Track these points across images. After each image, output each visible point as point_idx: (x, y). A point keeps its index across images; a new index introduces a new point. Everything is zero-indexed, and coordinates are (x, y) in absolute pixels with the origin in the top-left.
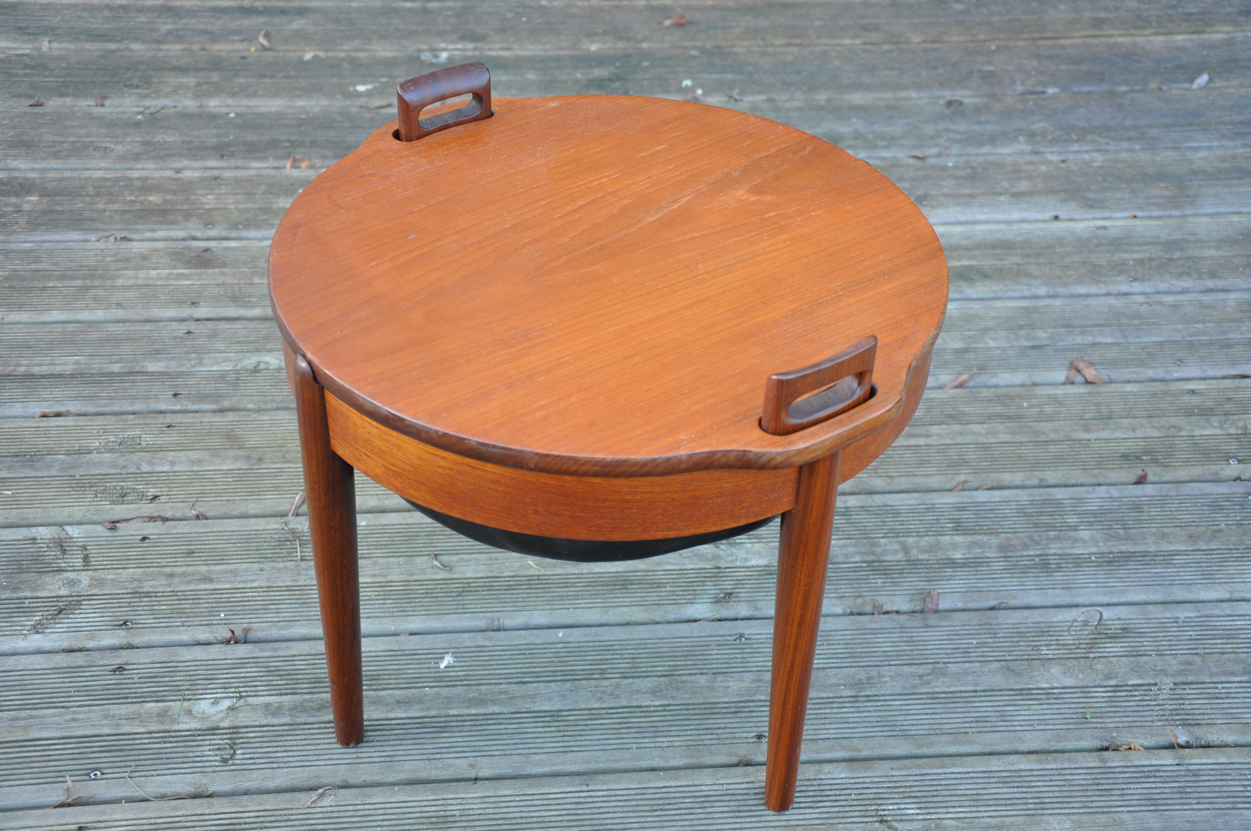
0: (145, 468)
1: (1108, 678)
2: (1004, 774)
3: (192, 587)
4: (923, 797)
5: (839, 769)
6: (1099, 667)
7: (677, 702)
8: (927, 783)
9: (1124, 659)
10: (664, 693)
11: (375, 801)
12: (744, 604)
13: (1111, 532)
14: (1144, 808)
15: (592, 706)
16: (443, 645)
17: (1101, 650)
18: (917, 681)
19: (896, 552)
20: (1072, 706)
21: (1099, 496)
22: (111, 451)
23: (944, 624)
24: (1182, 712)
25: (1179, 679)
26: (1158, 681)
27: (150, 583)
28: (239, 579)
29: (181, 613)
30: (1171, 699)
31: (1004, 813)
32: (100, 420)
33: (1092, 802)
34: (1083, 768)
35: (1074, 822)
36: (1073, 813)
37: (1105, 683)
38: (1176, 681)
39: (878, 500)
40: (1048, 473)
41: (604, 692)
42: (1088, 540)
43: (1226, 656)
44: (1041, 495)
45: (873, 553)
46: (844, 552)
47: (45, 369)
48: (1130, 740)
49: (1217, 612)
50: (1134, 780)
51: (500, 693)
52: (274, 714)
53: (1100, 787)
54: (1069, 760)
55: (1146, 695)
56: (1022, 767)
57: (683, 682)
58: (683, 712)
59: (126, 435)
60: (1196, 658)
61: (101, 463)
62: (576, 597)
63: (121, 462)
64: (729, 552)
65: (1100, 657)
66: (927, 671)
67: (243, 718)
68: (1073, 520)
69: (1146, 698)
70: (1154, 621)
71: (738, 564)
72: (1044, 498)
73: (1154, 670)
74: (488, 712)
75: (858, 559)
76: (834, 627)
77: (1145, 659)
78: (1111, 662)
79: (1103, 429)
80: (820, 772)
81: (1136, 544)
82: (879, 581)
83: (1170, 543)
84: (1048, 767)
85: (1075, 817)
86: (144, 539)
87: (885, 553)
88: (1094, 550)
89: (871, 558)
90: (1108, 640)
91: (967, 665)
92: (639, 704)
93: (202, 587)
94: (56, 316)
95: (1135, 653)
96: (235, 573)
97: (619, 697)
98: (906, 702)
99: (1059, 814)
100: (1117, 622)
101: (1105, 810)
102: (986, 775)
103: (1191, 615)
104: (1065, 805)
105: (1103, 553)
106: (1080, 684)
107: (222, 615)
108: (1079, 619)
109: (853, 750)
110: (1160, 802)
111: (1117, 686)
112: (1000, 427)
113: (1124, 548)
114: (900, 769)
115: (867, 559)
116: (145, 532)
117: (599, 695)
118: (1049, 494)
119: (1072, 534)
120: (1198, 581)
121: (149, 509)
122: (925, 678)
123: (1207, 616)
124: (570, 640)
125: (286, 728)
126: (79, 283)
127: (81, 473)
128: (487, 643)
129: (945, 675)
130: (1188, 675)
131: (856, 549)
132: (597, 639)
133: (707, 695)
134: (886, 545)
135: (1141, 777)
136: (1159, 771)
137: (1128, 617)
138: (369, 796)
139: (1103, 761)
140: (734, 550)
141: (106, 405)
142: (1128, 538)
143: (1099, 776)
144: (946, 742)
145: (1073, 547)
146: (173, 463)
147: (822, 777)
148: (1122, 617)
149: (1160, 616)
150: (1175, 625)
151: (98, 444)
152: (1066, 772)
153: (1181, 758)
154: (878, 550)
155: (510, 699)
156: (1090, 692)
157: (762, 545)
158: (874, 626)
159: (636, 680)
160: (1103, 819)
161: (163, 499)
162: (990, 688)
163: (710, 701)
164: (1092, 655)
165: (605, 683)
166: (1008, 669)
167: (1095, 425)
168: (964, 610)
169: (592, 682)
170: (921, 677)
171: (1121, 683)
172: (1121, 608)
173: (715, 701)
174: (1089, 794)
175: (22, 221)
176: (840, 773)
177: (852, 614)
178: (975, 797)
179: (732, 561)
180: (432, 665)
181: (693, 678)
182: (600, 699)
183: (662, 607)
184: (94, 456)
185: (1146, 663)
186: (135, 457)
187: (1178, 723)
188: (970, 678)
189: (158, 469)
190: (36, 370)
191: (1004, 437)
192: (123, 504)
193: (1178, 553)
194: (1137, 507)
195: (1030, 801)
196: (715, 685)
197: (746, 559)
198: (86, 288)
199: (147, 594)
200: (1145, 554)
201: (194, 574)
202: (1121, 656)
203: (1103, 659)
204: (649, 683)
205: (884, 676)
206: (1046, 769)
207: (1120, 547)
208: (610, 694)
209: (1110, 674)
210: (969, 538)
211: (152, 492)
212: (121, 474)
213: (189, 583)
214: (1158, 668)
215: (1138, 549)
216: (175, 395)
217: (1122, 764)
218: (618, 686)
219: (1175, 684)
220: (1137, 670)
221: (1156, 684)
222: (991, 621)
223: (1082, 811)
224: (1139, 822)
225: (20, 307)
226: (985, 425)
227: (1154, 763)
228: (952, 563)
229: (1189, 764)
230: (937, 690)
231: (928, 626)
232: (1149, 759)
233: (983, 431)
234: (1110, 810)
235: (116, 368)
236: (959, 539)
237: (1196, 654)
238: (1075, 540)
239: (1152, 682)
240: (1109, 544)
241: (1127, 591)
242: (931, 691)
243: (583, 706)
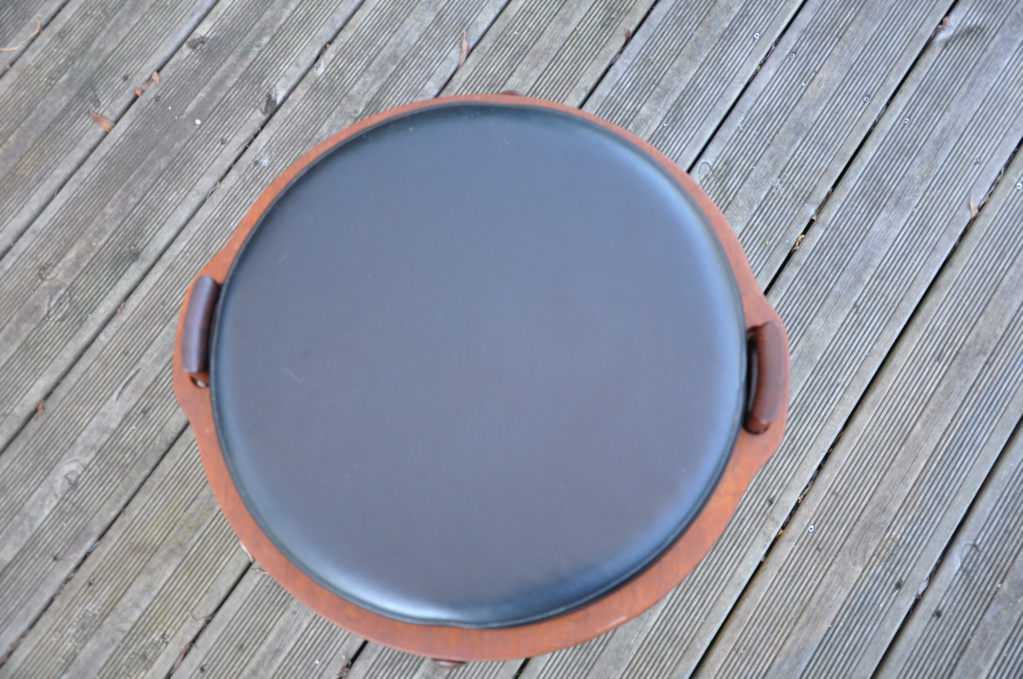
0: (126, 626)
1: (751, 207)
3: (276, 666)
6: (741, 203)
9: (745, 185)
13: (654, 95)
14: (838, 274)
17: (730, 190)
20: (755, 243)
21: (623, 72)
22: (86, 639)
24: (798, 193)
25: (778, 172)
26: (771, 184)
28: (293, 631)
30: (787, 189)
33: (817, 295)
34: (795, 279)
35: (823, 316)
36: (817, 312)
37: (753, 211)
38: (778, 174)
40: (583, 79)
42: (650, 113)
43: (781, 132)
44: (597, 103)
48: (796, 237)
49: (750, 104)
50: (820, 261)
53: (812, 282)
54: (787, 280)
55: (775, 199)
59: (75, 618)
60: (772, 148)
61: (95, 654)
63: (105, 640)
65: (735, 195)
68: (629, 105)
69: (777, 201)
70: (732, 141)
72: (600, 103)
73: (763, 178)
77: (753, 174)
78: (742, 194)
79: (573, 13)
81: (673, 92)
83: (686, 73)
84: (782, 295)
85: (820, 314)
86: (202, 670)
88: (660, 118)
90: (727, 179)
93: (280, 660)
95: (745, 175)
96: (284, 631)
99: (813, 319)
100: (718, 161)
101: (826, 294)
103: (742, 118)
104: (810, 310)
105: (666, 116)
106: (744, 225)
107: (317, 662)
108: (702, 178)
110: (840, 263)
111: (759, 207)
112: (523, 67)
113: (671, 102)
116: (196, 665)
118: (601, 97)
119: (638, 117)
120: (723, 90)
121: (173, 649)
123: (749, 112)
127: (95, 673)
130: (778, 165)
135: (820, 256)
136: (823, 244)
137: (719, 152)
139: (798, 264)
141: (27, 614)
142: (666, 91)
143: (805, 276)
145: (649, 127)
146: (136, 605)
148: (717, 155)
149: (731, 135)
150: (742, 134)
151: (70, 645)
152: (792, 289)
153: (824, 224)
156: (753, 225)
160: (830, 300)
161: (170, 633)
164: (730, 198)
167: (566, 13)
171: (759, 204)
172: (711, 148)
174: (812, 291)
184: (82, 655)
185: (756, 177)
186: (107, 626)
187: (802, 202)
189: (135, 618)
191: (535, 74)
192: (153, 663)
193: (696, 77)
194: (647, 62)
195: (796, 325)
200: (683, 94)
201: (264, 657)
202: (742, 184)
203: (738, 196)
206: (783, 297)
207: (669, 102)
209: (749, 202)
211: (156, 637)
212: (119, 647)
213: (270, 665)
214: (764, 174)
215: (677, 94)
216: (55, 558)
217: (806, 257)
219: (779, 177)
220: (757, 186)
221: (772, 187)
223: (819, 306)
224: (844, 285)
226: (515, 74)
227: (817, 240)
229: (829, 225)
232: (813, 240)
233: (519, 80)
234: (828, 291)
237: (769, 145)
238: (645, 120)
239: (770, 187)
240: (662, 106)
241: (701, 133)
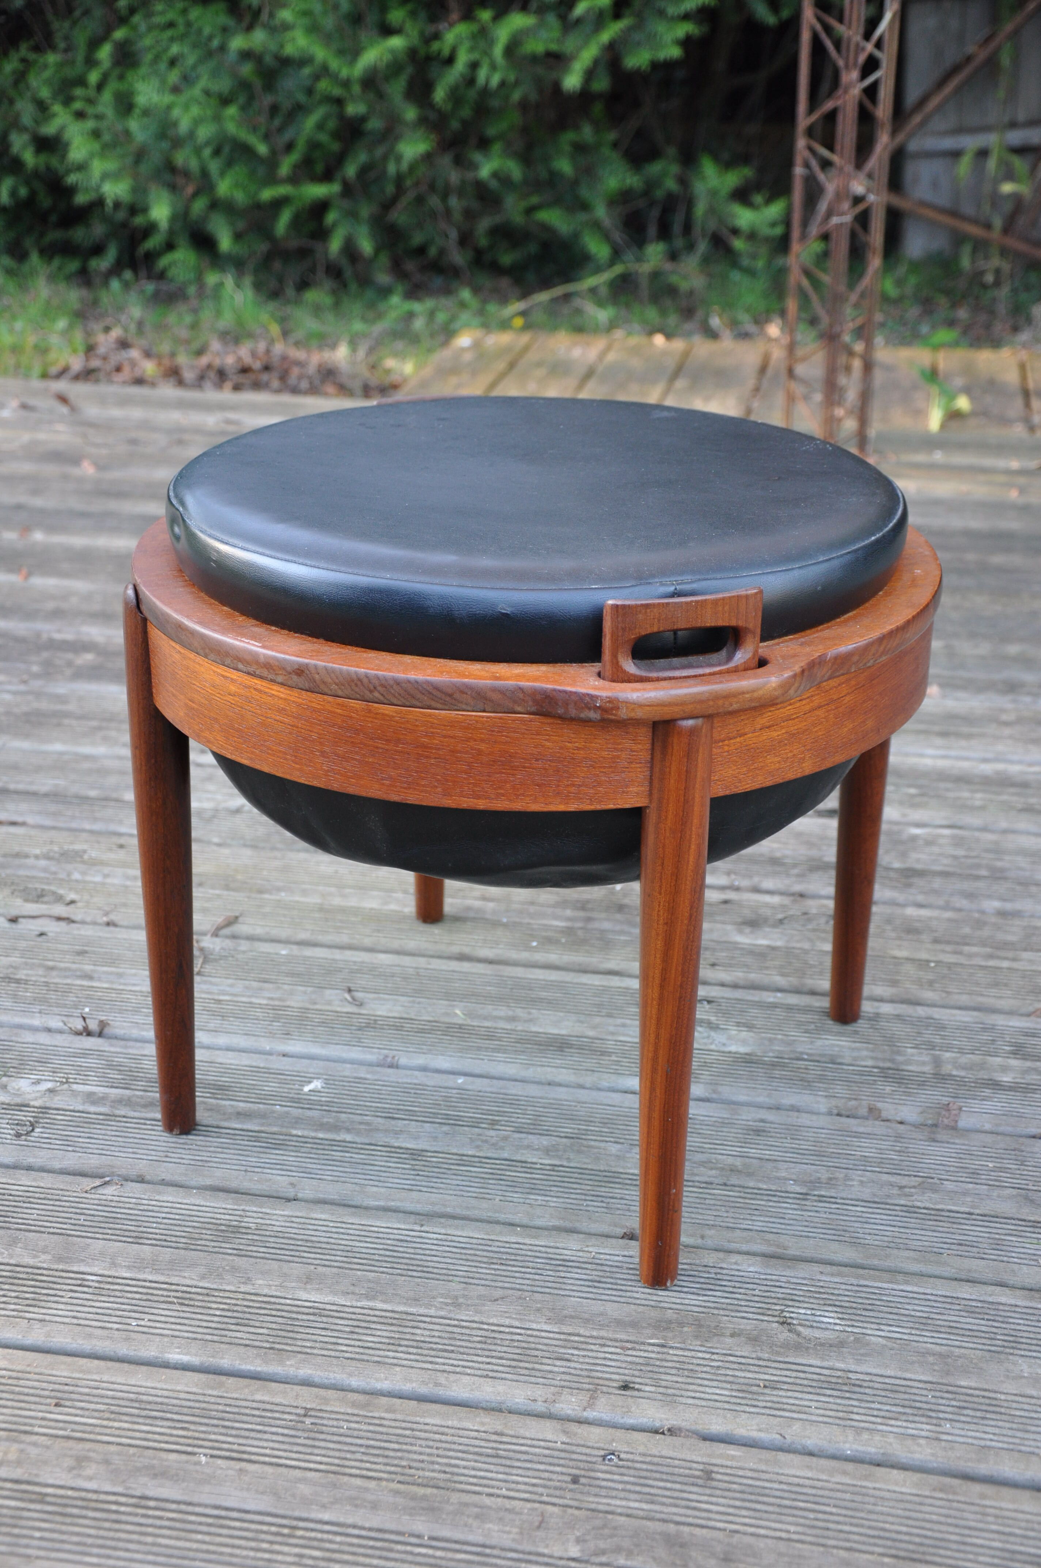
0: (76, 876)
2: (974, 1304)
3: (69, 981)
4: (851, 1308)
5: (750, 1262)
7: (572, 1165)
8: (863, 1295)
10: (560, 1153)
11: (165, 1199)
12: (702, 1086)
15: (465, 1153)
16: (317, 1071)
18: (895, 1191)
19: (924, 1063)
22: (49, 858)
23: (957, 1141)
27: (25, 972)
28: (122, 981)
29: (44, 1001)
31: (957, 1343)
32: (53, 833)
39: (921, 1011)
41: (486, 1141)
45: (892, 1061)
46: (855, 1054)
47: (21, 787)
51: (361, 1123)
52: (93, 1103)
56: (1003, 1300)
57: (589, 1147)
58: (576, 1175)
59: (71, 847)
61: (33, 867)
62: (497, 1050)
63: (53, 869)
64: (706, 1034)
66: (913, 1184)
67: (57, 1101)
71: (713, 1047)
74: (338, 1138)
75: (870, 1063)
76: (808, 1123)
80: (723, 1261)
82: (888, 1088)
86: (42, 934)
87: (908, 1063)
89: (888, 1065)
91: (971, 1186)
92: (523, 1159)
93: (79, 982)
94: (58, 747)
96: (120, 975)
97: (502, 1148)
98: (870, 1210)
102: (949, 1300)
109: (778, 1246)
114: (832, 1275)
115: (881, 1064)
116: (45, 929)
117: (479, 1143)
121: (60, 910)
122: (907, 1190)
124: (470, 1087)
125: (101, 1117)
126: (95, 723)
128: (368, 1076)
129: (935, 1191)
131: (871, 1054)
132: (502, 1091)
133: (613, 1163)
134: (912, 1055)
138: (159, 1193)
140: (713, 1034)
141: (65, 823)
144: (908, 1258)
146: (106, 876)
147: (724, 1266)
154: (900, 1058)
155: (370, 1130)
157: (752, 1034)
158: (861, 1129)
159: (530, 1136)
161: (79, 905)
162: (993, 1213)
163: (614, 1169)
165: (492, 1133)
166: (1026, 1198)
168: (992, 1133)
169: (476, 1130)
170: (901, 1188)
173: (621, 1170)
175: (68, 672)
176: (749, 1265)
177: (839, 1115)
178: (924, 1321)
179: (706, 1044)
180: (297, 1087)
181: (603, 1145)
182: (478, 1147)
183: (596, 1074)
184: (29, 861)
186: (69, 867)
188: (969, 1199)
189: (88, 878)
190: (12, 786)
192: (36, 903)
196: (628, 1155)
197: (724, 1045)
198: (100, 728)
199: (18, 981)
201: (76, 970)
204: (545, 1141)
205: (853, 1180)
208: (493, 1144)
210: (1028, 1064)
211: (72, 896)
212: (48, 878)
213: (66, 977)
218: (505, 1138)
222: (1023, 1148)
225: (27, 736)
228: (996, 1085)
230: (919, 1204)
231: (934, 1140)
235: (93, 793)
236: (1014, 1062)
242: (909, 1204)
243: (455, 1151)
